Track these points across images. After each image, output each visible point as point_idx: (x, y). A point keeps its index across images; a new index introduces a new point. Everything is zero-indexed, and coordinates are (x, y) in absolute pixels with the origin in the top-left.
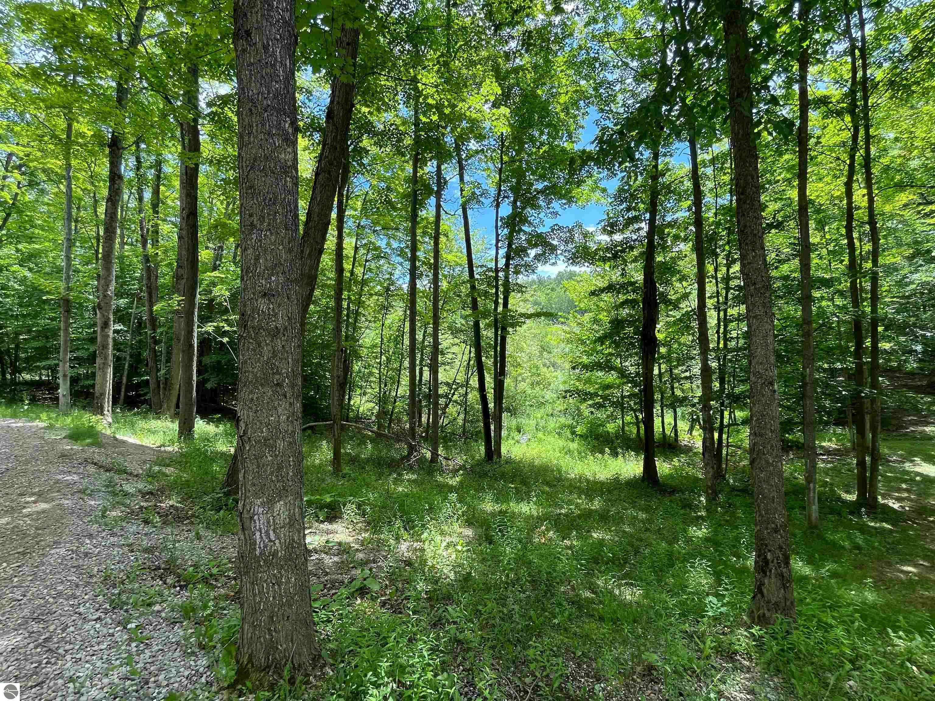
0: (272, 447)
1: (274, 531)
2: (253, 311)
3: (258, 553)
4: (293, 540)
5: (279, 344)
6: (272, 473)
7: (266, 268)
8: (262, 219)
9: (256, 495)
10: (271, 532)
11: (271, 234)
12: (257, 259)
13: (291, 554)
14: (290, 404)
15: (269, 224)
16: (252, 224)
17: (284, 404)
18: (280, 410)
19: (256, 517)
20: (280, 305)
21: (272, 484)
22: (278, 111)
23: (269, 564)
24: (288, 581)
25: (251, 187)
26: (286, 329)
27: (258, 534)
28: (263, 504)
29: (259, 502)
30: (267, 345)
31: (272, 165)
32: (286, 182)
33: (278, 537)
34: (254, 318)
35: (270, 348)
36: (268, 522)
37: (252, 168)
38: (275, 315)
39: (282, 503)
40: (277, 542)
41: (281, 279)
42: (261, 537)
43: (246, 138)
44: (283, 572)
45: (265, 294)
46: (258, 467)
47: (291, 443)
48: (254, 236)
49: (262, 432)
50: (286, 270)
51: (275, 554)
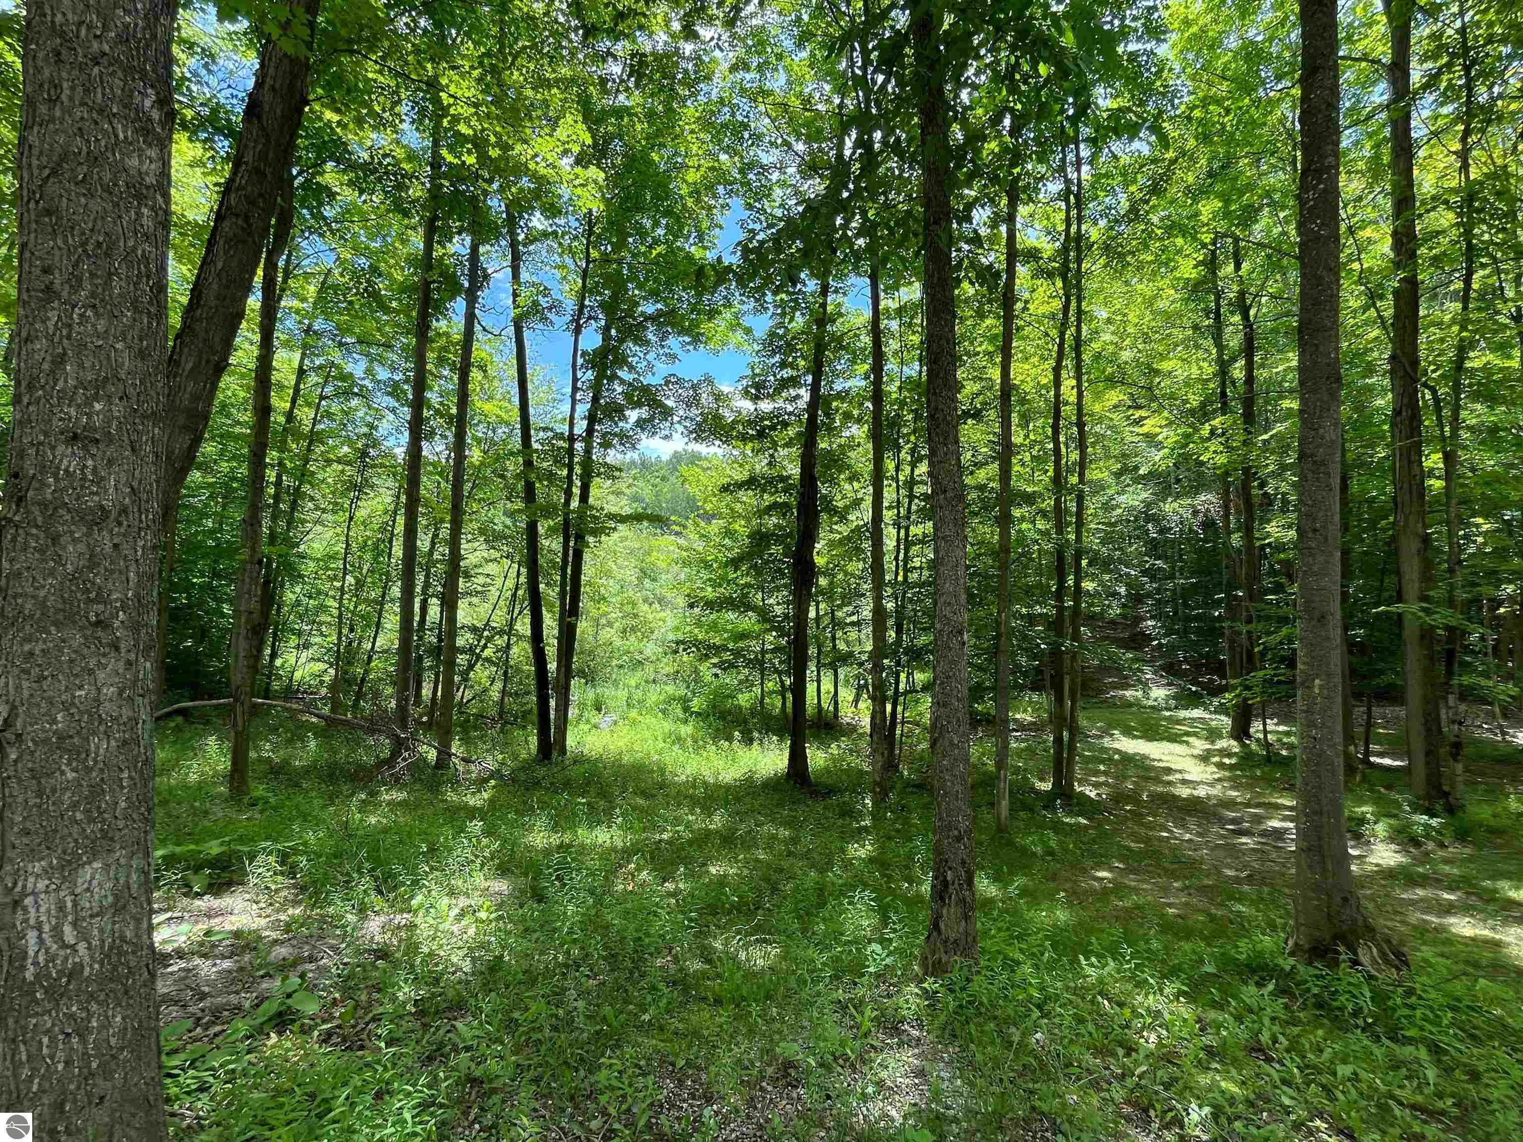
0: (78, 754)
1: (74, 924)
2: (43, 469)
3: (29, 975)
4: (123, 939)
5: (105, 541)
6: (74, 806)
7: (81, 384)
8: (75, 282)
9: (32, 854)
10: (67, 929)
11: (97, 314)
12: (60, 361)
13: (115, 968)
14: (129, 663)
15: (93, 295)
16: (49, 289)
17: (114, 664)
18: (101, 675)
19: (29, 901)
20: (110, 462)
21: (75, 829)
22: (128, 70)
23: (55, 994)
24: (106, 1025)
25: (48, 212)
26: (124, 511)
27: (32, 937)
28: (46, 872)
29: (38, 867)
30: (75, 541)
31: (107, 176)
32: (139, 214)
33: (84, 936)
34: (43, 484)
35: (82, 548)
36: (61, 908)
37: (54, 172)
38: (100, 481)
39: (97, 865)
40: (82, 947)
41: (118, 410)
42: (41, 941)
43: (43, 109)
44: (94, 1007)
45: (75, 437)
46: (40, 794)
47: (125, 742)
48: (53, 316)
49: (54, 721)
50: (131, 391)
51: (75, 973)
